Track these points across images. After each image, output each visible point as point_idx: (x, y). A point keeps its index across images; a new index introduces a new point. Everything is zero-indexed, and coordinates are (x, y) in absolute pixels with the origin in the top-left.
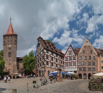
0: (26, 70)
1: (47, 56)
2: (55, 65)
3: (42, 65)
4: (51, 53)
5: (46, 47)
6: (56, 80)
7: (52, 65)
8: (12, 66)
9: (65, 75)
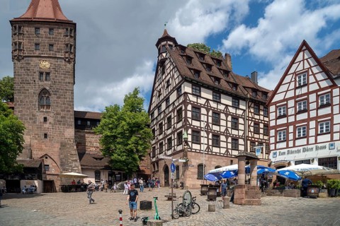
0: (112, 161)
1: (197, 108)
2: (230, 140)
3: (174, 142)
4: (210, 97)
5: (189, 74)
6: (232, 200)
7: (216, 142)
8: (58, 146)
9: (270, 181)
